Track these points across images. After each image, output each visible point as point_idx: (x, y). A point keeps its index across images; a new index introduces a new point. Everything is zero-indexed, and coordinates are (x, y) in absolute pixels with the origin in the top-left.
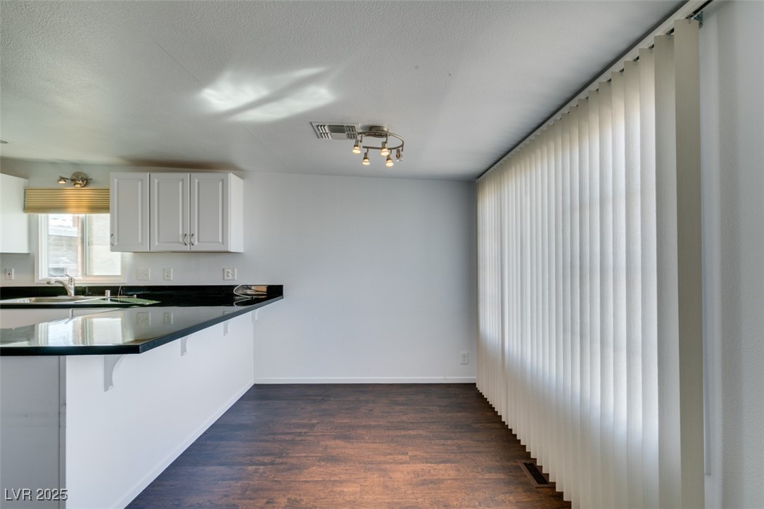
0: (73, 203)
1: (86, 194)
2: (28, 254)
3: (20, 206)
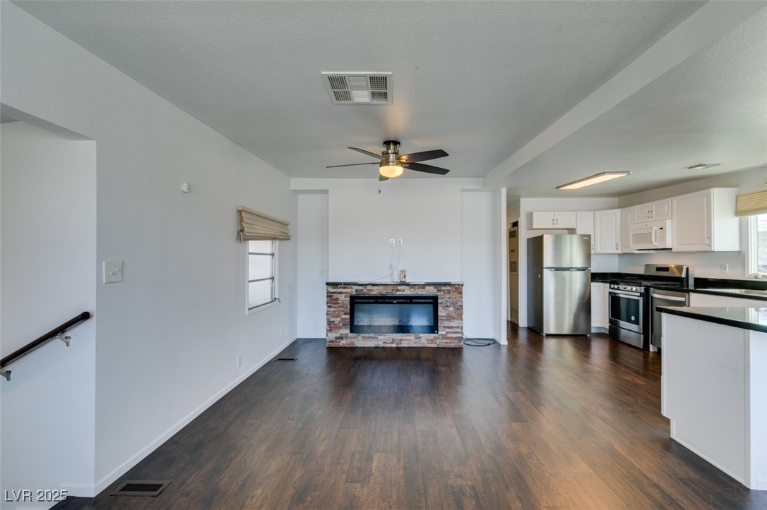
2: (740, 252)
3: (731, 210)
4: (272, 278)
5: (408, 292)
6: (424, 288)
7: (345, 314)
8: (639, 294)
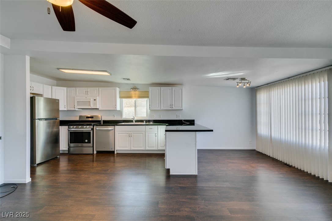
0: (133, 96)
1: (137, 93)
2: (120, 111)
3: (119, 96)
8: (91, 129)
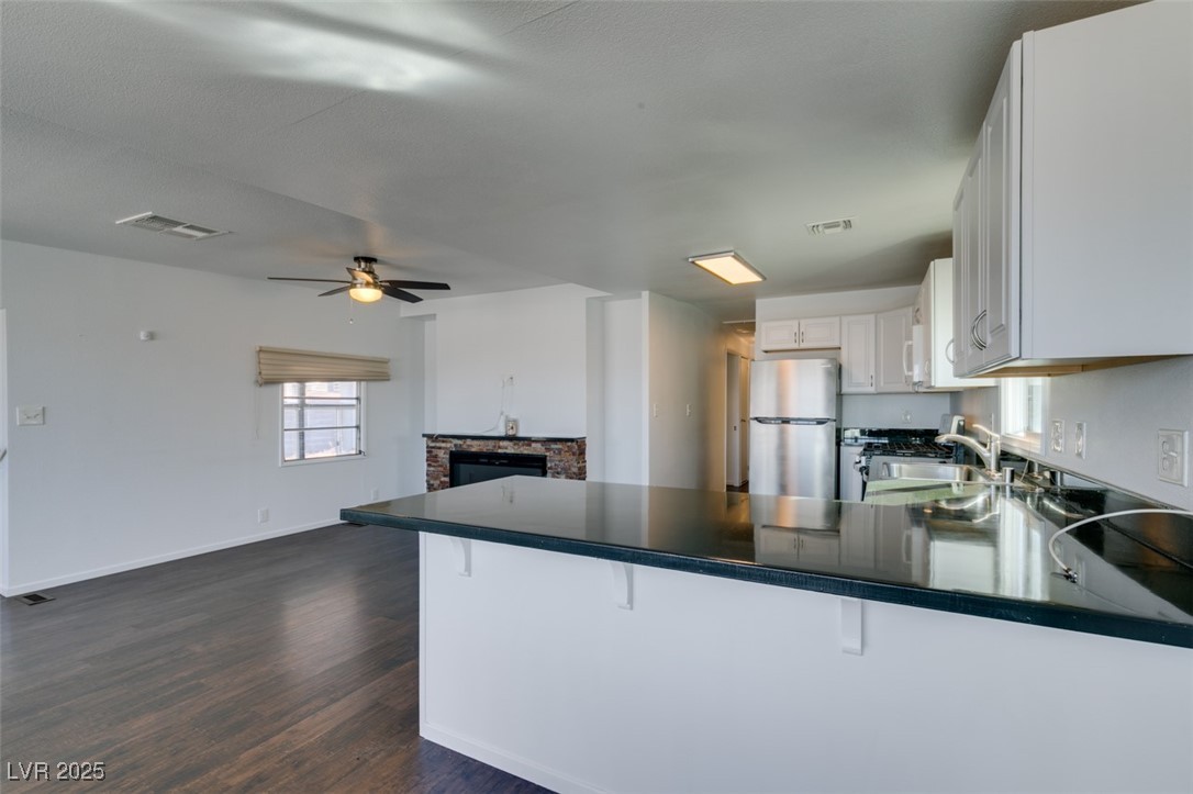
2: (997, 388)
4: (358, 427)
5: (509, 448)
6: (530, 445)
7: (445, 476)
